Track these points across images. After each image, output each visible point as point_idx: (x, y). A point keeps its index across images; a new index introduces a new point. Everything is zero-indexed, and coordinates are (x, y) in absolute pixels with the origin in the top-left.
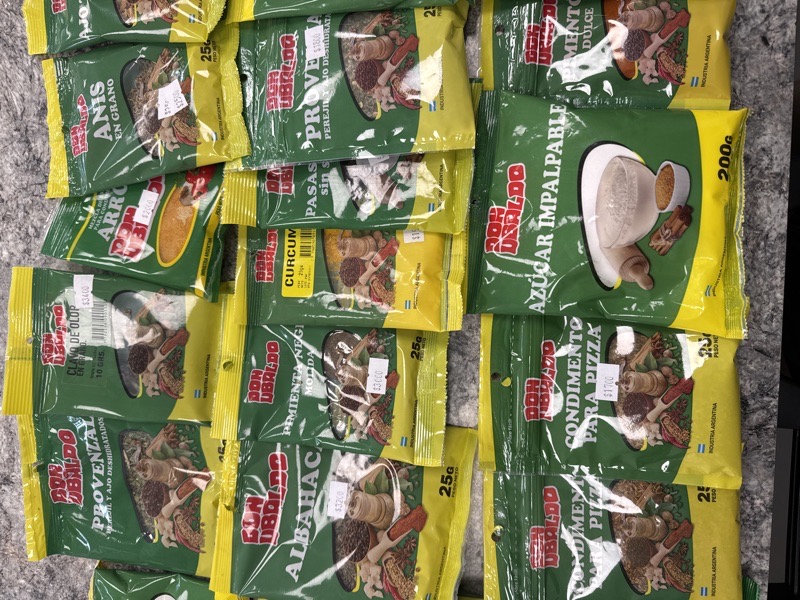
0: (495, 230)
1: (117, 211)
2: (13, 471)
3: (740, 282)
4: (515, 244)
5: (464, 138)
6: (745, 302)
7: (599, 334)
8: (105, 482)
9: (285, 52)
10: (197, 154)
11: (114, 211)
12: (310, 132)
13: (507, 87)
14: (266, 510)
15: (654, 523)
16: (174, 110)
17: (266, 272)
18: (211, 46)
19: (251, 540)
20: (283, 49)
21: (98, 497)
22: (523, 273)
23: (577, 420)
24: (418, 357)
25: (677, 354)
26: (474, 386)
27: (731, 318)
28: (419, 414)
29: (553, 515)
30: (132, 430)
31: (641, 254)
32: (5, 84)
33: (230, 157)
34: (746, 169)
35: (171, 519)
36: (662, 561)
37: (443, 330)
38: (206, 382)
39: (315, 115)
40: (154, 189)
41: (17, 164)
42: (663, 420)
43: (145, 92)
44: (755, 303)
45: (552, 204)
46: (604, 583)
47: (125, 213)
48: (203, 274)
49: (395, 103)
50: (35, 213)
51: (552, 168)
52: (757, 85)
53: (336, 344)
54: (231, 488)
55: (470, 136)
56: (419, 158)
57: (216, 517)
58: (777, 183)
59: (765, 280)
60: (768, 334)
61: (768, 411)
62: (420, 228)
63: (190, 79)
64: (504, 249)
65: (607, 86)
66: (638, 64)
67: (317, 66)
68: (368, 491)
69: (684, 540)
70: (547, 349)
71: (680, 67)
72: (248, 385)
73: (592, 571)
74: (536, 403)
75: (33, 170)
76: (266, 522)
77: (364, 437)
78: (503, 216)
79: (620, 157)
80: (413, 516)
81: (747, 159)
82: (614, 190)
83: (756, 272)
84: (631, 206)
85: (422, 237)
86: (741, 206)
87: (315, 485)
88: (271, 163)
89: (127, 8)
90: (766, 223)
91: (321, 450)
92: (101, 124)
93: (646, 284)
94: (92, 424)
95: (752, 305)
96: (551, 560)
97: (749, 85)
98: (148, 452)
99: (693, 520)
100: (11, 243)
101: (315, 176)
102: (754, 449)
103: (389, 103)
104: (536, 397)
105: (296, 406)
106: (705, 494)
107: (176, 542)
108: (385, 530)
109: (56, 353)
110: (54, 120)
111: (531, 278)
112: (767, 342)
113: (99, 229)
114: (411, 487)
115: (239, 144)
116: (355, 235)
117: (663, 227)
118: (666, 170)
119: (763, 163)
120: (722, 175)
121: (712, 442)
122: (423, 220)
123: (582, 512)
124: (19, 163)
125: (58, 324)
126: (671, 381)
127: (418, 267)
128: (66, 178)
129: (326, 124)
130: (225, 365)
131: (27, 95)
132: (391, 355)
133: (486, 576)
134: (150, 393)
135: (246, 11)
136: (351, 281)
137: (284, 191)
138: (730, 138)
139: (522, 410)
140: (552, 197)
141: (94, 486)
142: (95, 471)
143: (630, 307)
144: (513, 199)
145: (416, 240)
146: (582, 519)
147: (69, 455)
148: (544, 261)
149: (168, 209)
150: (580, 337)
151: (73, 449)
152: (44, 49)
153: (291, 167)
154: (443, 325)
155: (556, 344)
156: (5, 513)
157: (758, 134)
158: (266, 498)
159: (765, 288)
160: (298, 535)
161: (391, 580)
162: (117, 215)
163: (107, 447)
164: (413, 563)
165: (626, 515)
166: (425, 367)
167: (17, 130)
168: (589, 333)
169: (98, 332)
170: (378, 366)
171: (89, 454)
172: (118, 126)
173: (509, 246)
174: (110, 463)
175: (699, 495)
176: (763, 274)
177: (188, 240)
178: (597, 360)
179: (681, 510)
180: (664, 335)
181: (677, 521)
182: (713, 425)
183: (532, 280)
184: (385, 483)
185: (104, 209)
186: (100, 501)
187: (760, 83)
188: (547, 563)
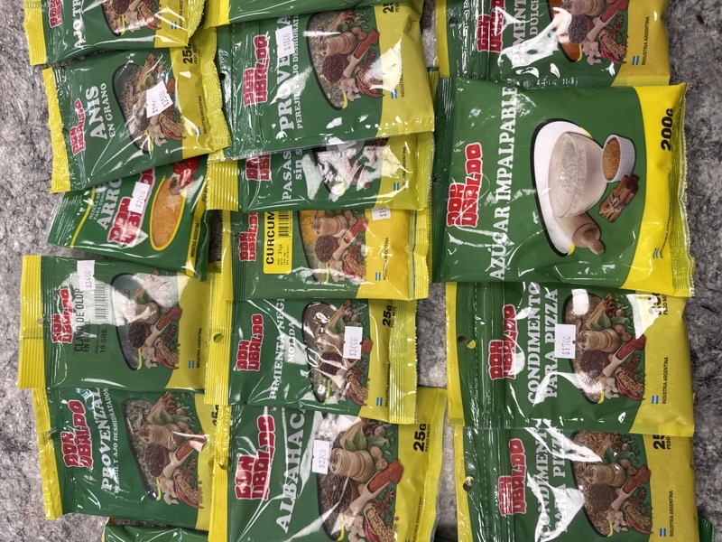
0: (455, 205)
1: (113, 202)
2: (30, 439)
3: (686, 244)
4: (474, 217)
5: (424, 122)
6: (690, 262)
7: (556, 297)
8: (111, 447)
9: (259, 52)
10: (183, 148)
11: (110, 202)
12: (284, 123)
13: (461, 74)
14: (257, 468)
15: (613, 470)
16: (161, 108)
17: (249, 252)
18: (192, 50)
19: (244, 495)
20: (256, 49)
21: (106, 460)
22: (483, 243)
23: (538, 377)
24: (389, 324)
25: (628, 313)
26: (441, 349)
27: (678, 278)
28: (392, 376)
29: (519, 465)
30: (134, 399)
31: (592, 222)
32: (11, 93)
33: (213, 149)
34: (687, 139)
35: (172, 478)
36: (622, 505)
37: (411, 299)
38: (199, 354)
39: (288, 108)
40: (146, 181)
41: (24, 164)
42: (618, 374)
43: (134, 93)
44: (700, 264)
45: (508, 179)
46: (569, 527)
47: (121, 204)
48: (192, 256)
49: (360, 93)
50: (41, 207)
51: (506, 146)
52: (694, 60)
53: (314, 315)
54: (225, 449)
55: (430, 120)
56: (383, 142)
57: (211, 475)
58: (716, 150)
59: (708, 241)
60: (714, 291)
61: (716, 362)
62: (387, 206)
63: (174, 80)
64: (464, 222)
65: (554, 69)
66: (582, 47)
67: (288, 63)
68: (348, 448)
69: (643, 485)
70: (508, 312)
71: (621, 48)
72: (237, 354)
73: (557, 516)
74: (499, 363)
75: (38, 168)
76: (257, 479)
77: (343, 398)
78: (462, 192)
79: (569, 133)
80: (390, 470)
81: (687, 130)
82: (564, 164)
83: (700, 234)
84: (580, 177)
85: (389, 215)
86: (683, 173)
87: (300, 444)
88: (249, 153)
89: (116, 19)
90: (707, 188)
91: (304, 412)
92: (96, 124)
93: (597, 249)
94: (98, 394)
95: (697, 265)
96: (519, 506)
97: (686, 61)
98: (149, 419)
99: (650, 467)
100: (21, 235)
101: (289, 162)
102: (704, 399)
103: (354, 93)
104: (499, 357)
105: (280, 373)
106: (660, 442)
107: (177, 499)
108: (365, 483)
109: (64, 332)
110: (55, 122)
111: (491, 247)
112: (713, 299)
113: (98, 218)
114: (388, 443)
115: (220, 136)
116: (327, 215)
117: (611, 196)
118: (612, 143)
119: (702, 133)
120: (665, 145)
121: (665, 393)
122: (390, 198)
123: (546, 462)
124: (26, 163)
125: (65, 306)
126: (625, 338)
127: (386, 242)
128: (67, 174)
129: (298, 115)
130: (215, 338)
131: (31, 101)
132: (365, 324)
133: (459, 523)
134: (149, 365)
135: (222, 16)
136: (326, 257)
137: (262, 177)
138: (671, 110)
139: (486, 369)
140: (508, 173)
141: (102, 450)
142: (102, 437)
143: (583, 272)
144: (472, 176)
145: (384, 217)
146: (546, 468)
147: (79, 423)
148: (502, 231)
149: (160, 198)
150: (538, 301)
151: (82, 418)
152: (44, 60)
153: (268, 156)
154: (411, 293)
155: (516, 308)
156: (25, 477)
157: (697, 106)
158: (257, 457)
159: (709, 249)
160: (287, 490)
161: (373, 529)
162: (113, 206)
163: (112, 415)
164: (392, 513)
165: (587, 464)
166: (396, 333)
167: (23, 133)
168: (547, 296)
169: (101, 312)
170: (353, 334)
171: (97, 422)
172: (112, 125)
173: (470, 219)
174: (116, 429)
175: (655, 444)
176: (706, 235)
177: (177, 226)
178: (554, 322)
179: (638, 458)
180: (617, 295)
181: (635, 467)
182: (666, 379)
183: (492, 249)
184: (363, 440)
185: (102, 201)
186: (108, 464)
187: (697, 59)
188: (515, 510)
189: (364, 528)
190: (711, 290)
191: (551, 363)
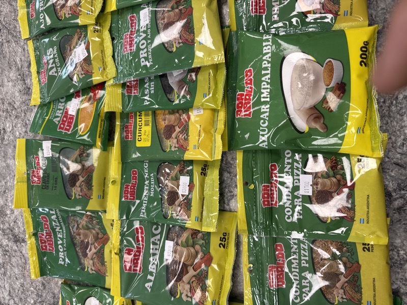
0: (240, 105)
1: (61, 109)
2: (25, 236)
3: (378, 124)
4: (250, 112)
7: (301, 158)
8: (63, 241)
9: (132, 24)
10: (93, 79)
11: (60, 109)
12: (143, 62)
14: (135, 255)
15: (338, 264)
16: (82, 58)
17: (130, 135)
18: (98, 25)
19: (129, 270)
20: (130, 22)
21: (61, 248)
23: (291, 206)
24: (205, 175)
27: (374, 145)
29: (281, 259)
30: (72, 216)
31: (318, 112)
32: (14, 54)
33: (108, 78)
35: (92, 259)
36: (343, 285)
37: (213, 160)
38: (104, 191)
39: (145, 53)
40: (77, 97)
41: (20, 91)
42: (338, 205)
43: (71, 50)
44: (392, 137)
45: (268, 88)
47: (65, 110)
48: (99, 137)
49: (182, 43)
50: (29, 113)
51: (266, 69)
52: (385, 11)
53: (164, 169)
54: (118, 244)
55: (222, 56)
56: (198, 70)
57: (111, 258)
59: (397, 123)
60: (402, 154)
61: (404, 199)
62: (201, 107)
63: (89, 42)
64: (245, 115)
66: (313, 7)
67: (145, 29)
68: (183, 246)
69: (356, 274)
70: (273, 168)
71: (337, 6)
72: (123, 192)
74: (268, 198)
75: (27, 93)
76: (135, 261)
78: (244, 97)
79: (302, 59)
80: (205, 258)
82: (300, 78)
83: (392, 119)
84: (309, 85)
85: (202, 112)
87: (158, 243)
89: (60, 11)
91: (160, 224)
92: (52, 68)
93: (322, 129)
94: (54, 212)
95: (390, 138)
96: (281, 283)
97: (380, 12)
98: (80, 226)
99: (360, 262)
101: (148, 84)
102: (397, 222)
103: (179, 43)
104: (268, 194)
105: (146, 202)
106: (367, 248)
108: (191, 266)
109: (37, 179)
110: (34, 68)
112: (401, 159)
113: (54, 118)
114: (204, 243)
115: (111, 70)
116: (170, 113)
117: (329, 96)
118: (329, 64)
120: (363, 63)
121: (368, 217)
122: (201, 102)
123: (297, 257)
125: (38, 165)
126: (342, 183)
127: (200, 127)
128: (39, 95)
129: (150, 57)
130: (112, 181)
131: (23, 58)
132: (190, 174)
133: (245, 292)
135: (112, 6)
136: (169, 137)
137: (134, 93)
138: (367, 42)
139: (260, 201)
140: (267, 85)
141: (59, 243)
142: (59, 236)
144: (248, 88)
145: (199, 113)
146: (297, 261)
147: (46, 228)
148: (265, 120)
150: (290, 161)
151: (48, 225)
152: (28, 36)
153: (137, 81)
154: (213, 157)
155: (278, 165)
156: (24, 256)
158: (135, 249)
159: (398, 128)
160: (151, 268)
161: (195, 292)
162: (61, 111)
163: (62, 224)
164: (206, 283)
165: (322, 259)
166: (208, 180)
167: (20, 75)
168: (295, 158)
169: (54, 168)
170: (184, 180)
171: (55, 227)
172: (60, 68)
173: (248, 113)
174: (64, 232)
175: (364, 248)
176: (396, 119)
177: (91, 121)
178: (299, 173)
179: (353, 257)
180: (338, 157)
181: (351, 263)
182: (368, 208)
183: (260, 130)
184: (191, 241)
185: (56, 109)
186: (61, 250)
187: (387, 10)
188: (278, 285)
189: (190, 291)
190: (400, 153)
191: (298, 198)
